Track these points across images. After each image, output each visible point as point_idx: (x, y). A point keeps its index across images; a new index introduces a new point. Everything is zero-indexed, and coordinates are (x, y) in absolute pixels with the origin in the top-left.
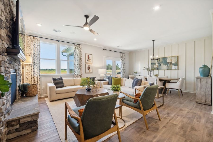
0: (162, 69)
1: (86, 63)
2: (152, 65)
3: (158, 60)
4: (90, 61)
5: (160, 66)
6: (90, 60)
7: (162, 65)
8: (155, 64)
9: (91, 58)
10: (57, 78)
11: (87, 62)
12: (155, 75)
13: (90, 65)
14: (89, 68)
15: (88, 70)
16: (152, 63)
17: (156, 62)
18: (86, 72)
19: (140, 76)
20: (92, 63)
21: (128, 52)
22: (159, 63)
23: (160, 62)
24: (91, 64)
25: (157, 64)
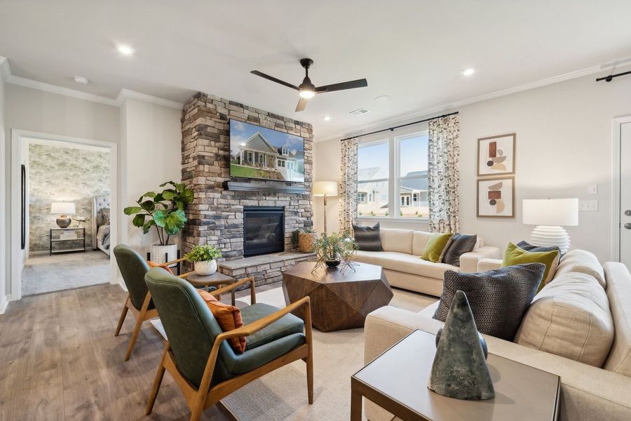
1: (481, 178)
4: (504, 168)
6: (503, 159)
9: (508, 153)
10: (363, 225)
11: (485, 169)
13: (500, 185)
14: (494, 196)
15: (493, 203)
18: (480, 214)
20: (514, 172)
24: (511, 176)
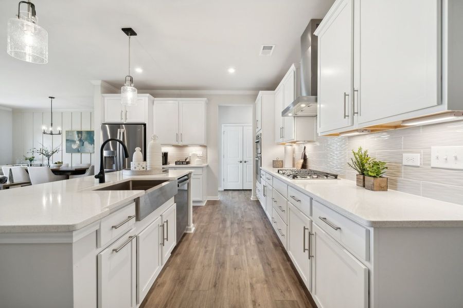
0: (87, 151)
2: (69, 144)
3: (80, 135)
5: (83, 145)
7: (86, 143)
8: (74, 142)
12: (56, 163)
16: (67, 139)
17: (76, 138)
19: (41, 166)
21: (11, 110)
22: (80, 140)
23: (82, 138)
25: (78, 142)
